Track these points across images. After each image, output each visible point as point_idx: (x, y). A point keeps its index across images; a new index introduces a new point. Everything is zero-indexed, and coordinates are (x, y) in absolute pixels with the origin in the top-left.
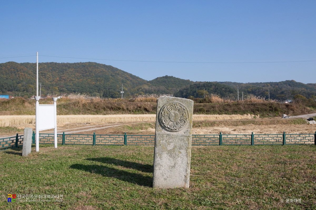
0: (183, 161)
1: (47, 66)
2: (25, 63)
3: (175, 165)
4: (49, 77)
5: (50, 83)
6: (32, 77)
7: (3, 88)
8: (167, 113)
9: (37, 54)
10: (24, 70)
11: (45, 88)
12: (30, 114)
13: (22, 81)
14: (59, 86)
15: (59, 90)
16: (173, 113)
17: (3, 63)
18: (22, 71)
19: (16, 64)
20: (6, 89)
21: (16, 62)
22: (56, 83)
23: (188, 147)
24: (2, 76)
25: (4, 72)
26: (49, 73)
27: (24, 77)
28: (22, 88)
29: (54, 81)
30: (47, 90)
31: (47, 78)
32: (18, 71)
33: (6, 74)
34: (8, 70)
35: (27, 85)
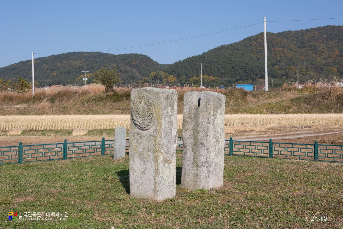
0: (151, 167)
1: (319, 33)
2: (285, 32)
3: (145, 171)
4: (322, 52)
5: (324, 61)
6: (294, 53)
7: (253, 73)
8: (137, 107)
9: (265, 20)
10: (283, 43)
11: (314, 70)
12: (251, 113)
13: (279, 61)
14: (338, 66)
15: (338, 71)
16: (141, 108)
17: (253, 36)
18: (280, 45)
19: (271, 35)
20: (257, 75)
21: (271, 32)
22: (334, 61)
23: (155, 150)
24: (252, 55)
25: (255, 50)
26: (322, 45)
27: (283, 54)
28: (280, 71)
29: (330, 57)
30: (319, 72)
31: (319, 54)
32: (274, 45)
33: (257, 52)
34: (260, 45)
35: (287, 67)
